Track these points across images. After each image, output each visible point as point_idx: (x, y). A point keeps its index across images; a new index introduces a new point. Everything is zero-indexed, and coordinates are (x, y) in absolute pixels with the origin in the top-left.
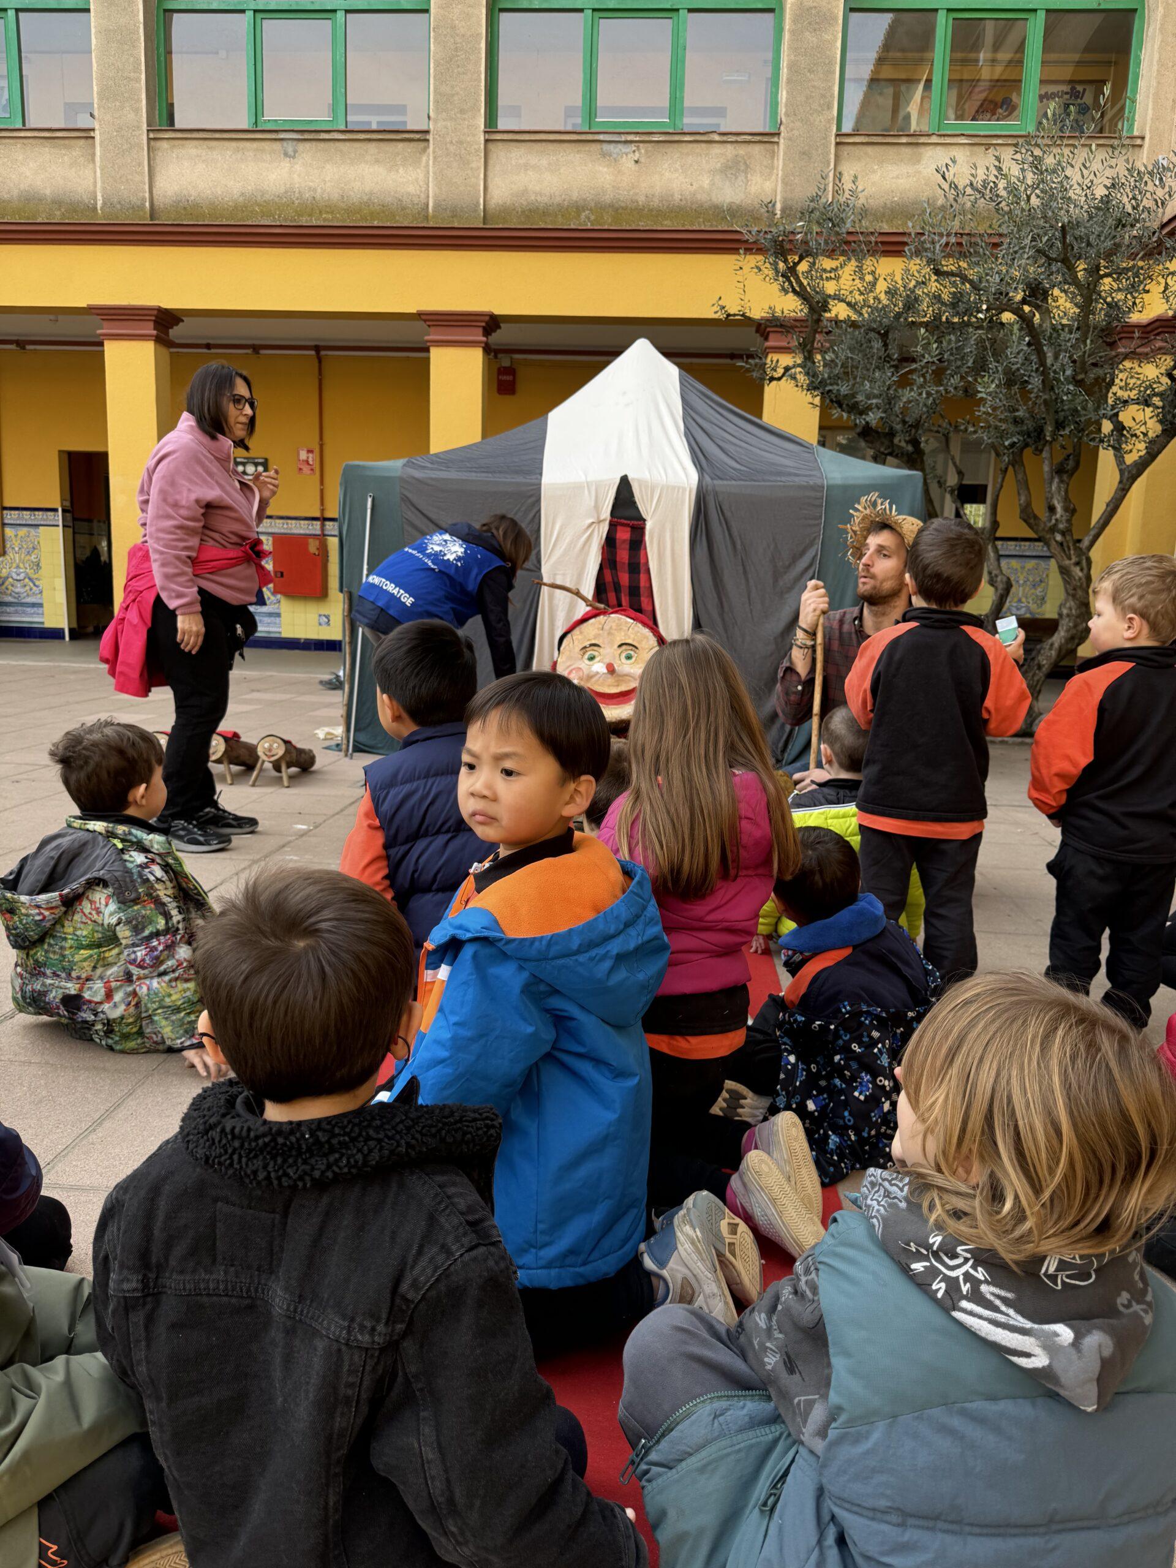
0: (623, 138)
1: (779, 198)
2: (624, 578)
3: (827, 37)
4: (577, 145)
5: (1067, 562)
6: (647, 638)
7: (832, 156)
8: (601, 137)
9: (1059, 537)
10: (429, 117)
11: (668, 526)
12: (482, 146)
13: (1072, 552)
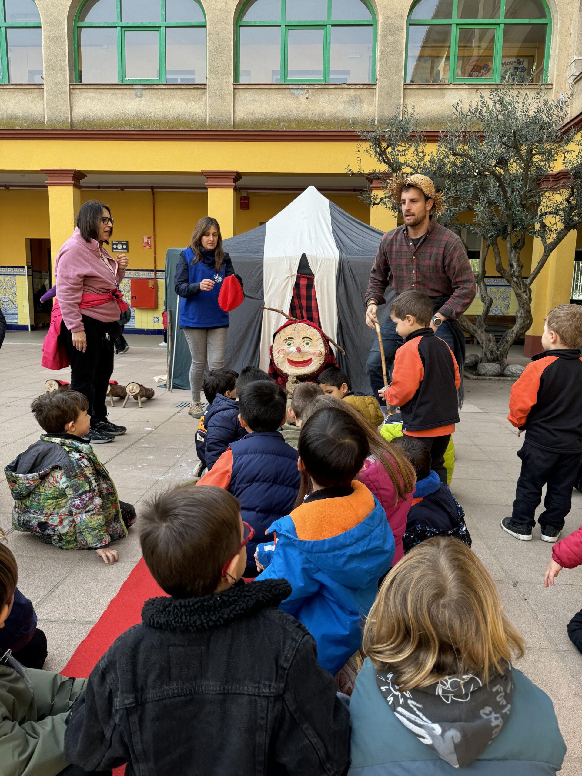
0: (301, 87)
1: (376, 115)
2: (304, 303)
3: (398, 38)
4: (278, 90)
5: (519, 291)
6: (316, 334)
7: (402, 95)
8: (290, 87)
9: (515, 279)
10: (206, 78)
11: (325, 278)
12: (232, 92)
13: (522, 286)
